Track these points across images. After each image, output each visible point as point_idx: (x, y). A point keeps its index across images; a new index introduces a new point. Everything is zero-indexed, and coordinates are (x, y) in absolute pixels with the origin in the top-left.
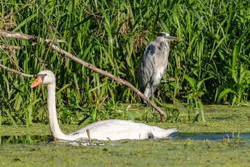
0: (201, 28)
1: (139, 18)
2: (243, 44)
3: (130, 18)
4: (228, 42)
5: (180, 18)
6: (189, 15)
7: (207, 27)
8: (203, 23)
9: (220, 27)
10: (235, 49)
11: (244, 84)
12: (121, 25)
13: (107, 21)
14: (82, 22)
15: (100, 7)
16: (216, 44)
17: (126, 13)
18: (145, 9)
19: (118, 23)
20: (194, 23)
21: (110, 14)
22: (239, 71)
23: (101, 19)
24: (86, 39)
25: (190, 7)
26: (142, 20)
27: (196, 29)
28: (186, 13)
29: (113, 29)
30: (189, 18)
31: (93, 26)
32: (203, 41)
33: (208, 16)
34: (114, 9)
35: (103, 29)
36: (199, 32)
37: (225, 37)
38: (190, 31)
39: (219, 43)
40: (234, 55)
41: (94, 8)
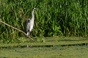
0: (43, 15)
1: (25, 12)
2: (56, 19)
3: (22, 12)
4: (51, 19)
5: (37, 12)
6: (40, 11)
7: (45, 14)
8: (44, 13)
9: (49, 15)
10: (54, 21)
11: (56, 31)
12: (20, 14)
13: (16, 13)
14: (8, 14)
15: (14, 9)
16: (48, 19)
17: (21, 11)
18: (27, 9)
19: (19, 14)
20: (41, 13)
21: (17, 11)
22: (55, 27)
23: (14, 13)
24: (9, 18)
25: (40, 9)
26: (26, 13)
27: (42, 15)
28: (39, 11)
29: (17, 16)
30: (40, 12)
31: (12, 15)
32: (44, 19)
33: (46, 11)
34: (18, 10)
35: (15, 15)
36: (43, 16)
37: (50, 17)
38: (40, 16)
39: (49, 19)
40: (53, 22)
41: (12, 9)
